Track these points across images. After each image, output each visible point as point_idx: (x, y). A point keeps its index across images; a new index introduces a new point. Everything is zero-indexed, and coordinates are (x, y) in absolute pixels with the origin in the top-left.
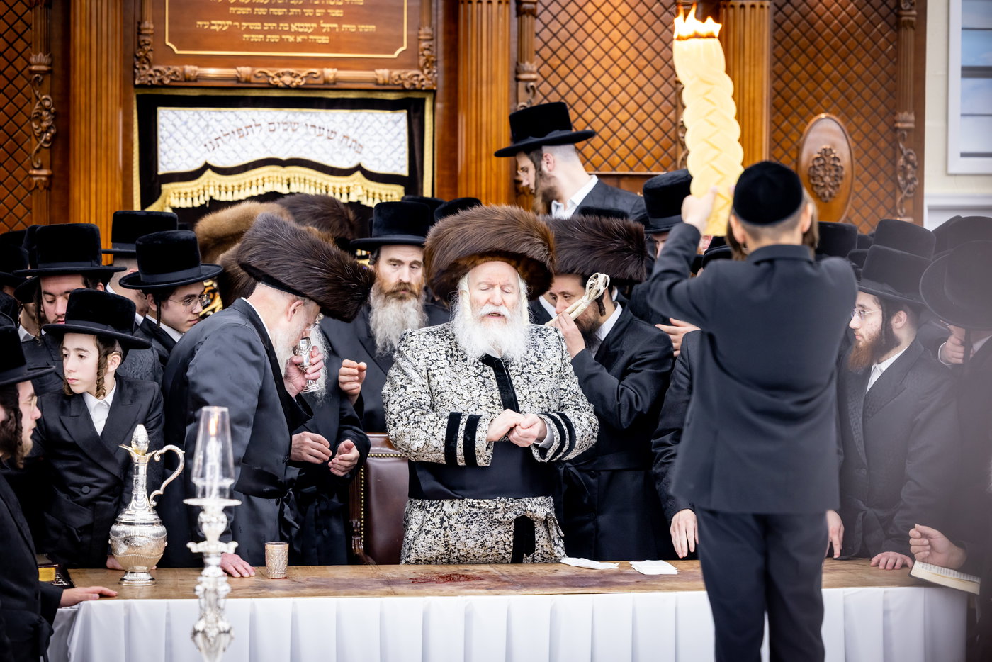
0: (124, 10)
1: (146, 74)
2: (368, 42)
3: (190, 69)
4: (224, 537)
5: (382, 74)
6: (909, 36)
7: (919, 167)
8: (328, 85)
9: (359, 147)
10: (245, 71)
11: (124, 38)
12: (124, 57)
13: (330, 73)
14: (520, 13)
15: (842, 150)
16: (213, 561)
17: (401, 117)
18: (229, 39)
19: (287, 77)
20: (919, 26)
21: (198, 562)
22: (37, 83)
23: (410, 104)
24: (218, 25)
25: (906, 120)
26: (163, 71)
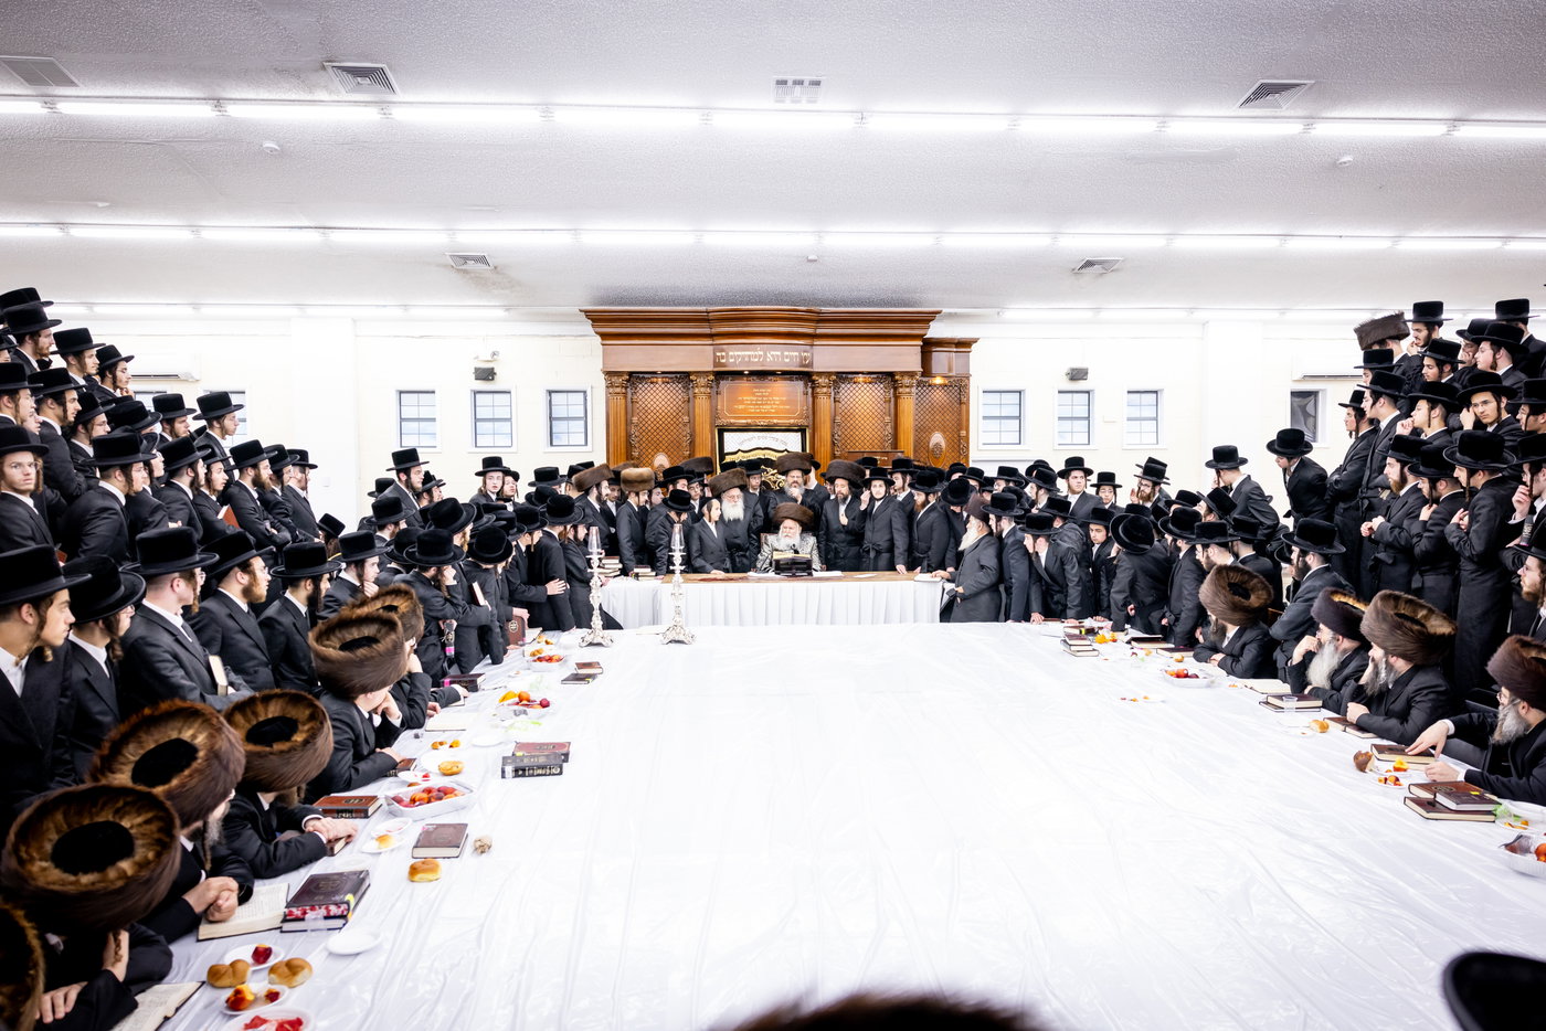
0: (711, 402)
1: (719, 422)
2: (788, 411)
3: (732, 421)
4: (681, 565)
5: (792, 421)
6: (964, 407)
7: (968, 448)
8: (776, 425)
9: (786, 444)
10: (749, 421)
11: (711, 411)
12: (711, 417)
13: (775, 421)
14: (835, 401)
15: (943, 444)
16: (678, 572)
17: (799, 434)
18: (745, 411)
19: (762, 422)
20: (967, 404)
21: (673, 572)
22: (685, 425)
23: (802, 430)
24: (740, 407)
25: (963, 433)
26: (723, 421)
